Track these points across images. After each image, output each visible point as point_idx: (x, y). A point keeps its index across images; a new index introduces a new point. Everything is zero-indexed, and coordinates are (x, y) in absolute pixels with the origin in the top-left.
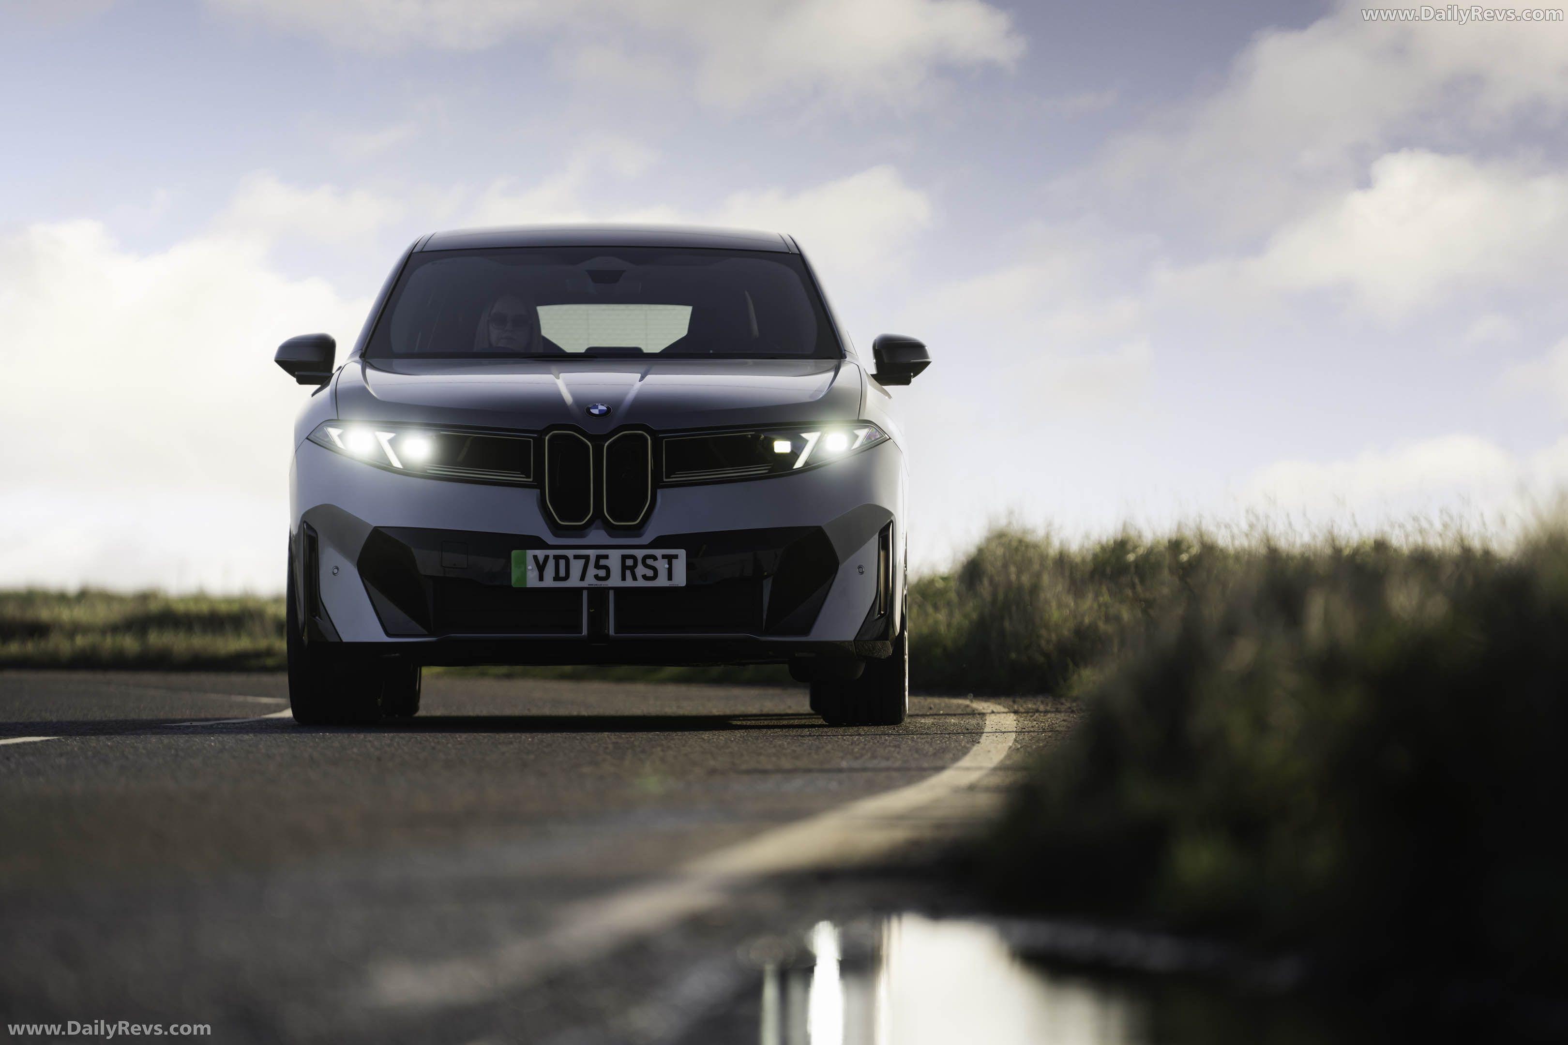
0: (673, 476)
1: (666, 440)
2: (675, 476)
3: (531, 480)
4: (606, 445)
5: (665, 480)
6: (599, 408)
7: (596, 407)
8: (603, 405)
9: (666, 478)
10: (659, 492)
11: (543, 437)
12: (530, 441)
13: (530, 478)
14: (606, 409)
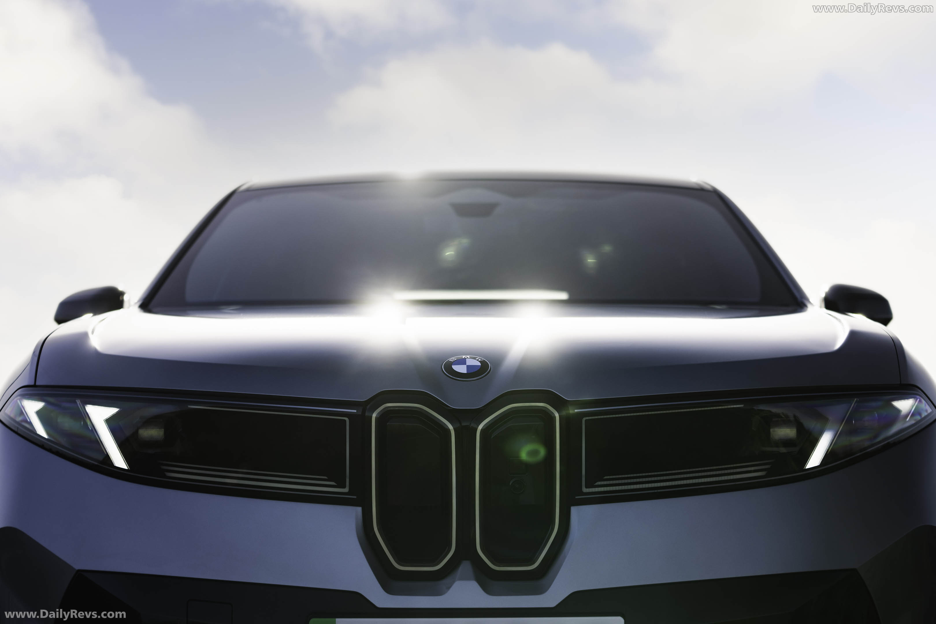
0: (599, 483)
1: (587, 418)
2: (602, 483)
3: (346, 490)
4: (480, 427)
5: (585, 490)
6: (467, 364)
7: (462, 362)
8: (475, 358)
9: (586, 487)
10: (575, 511)
11: (367, 414)
12: (345, 421)
13: (344, 487)
14: (479, 364)
